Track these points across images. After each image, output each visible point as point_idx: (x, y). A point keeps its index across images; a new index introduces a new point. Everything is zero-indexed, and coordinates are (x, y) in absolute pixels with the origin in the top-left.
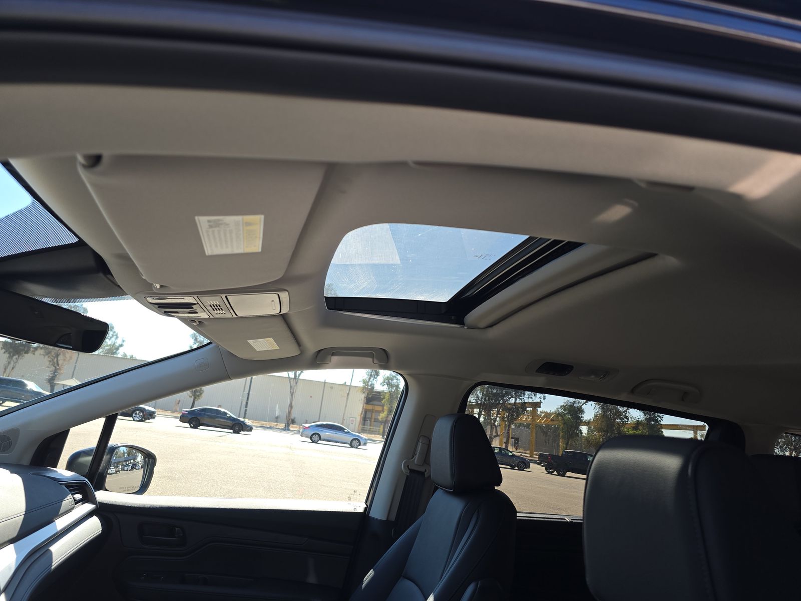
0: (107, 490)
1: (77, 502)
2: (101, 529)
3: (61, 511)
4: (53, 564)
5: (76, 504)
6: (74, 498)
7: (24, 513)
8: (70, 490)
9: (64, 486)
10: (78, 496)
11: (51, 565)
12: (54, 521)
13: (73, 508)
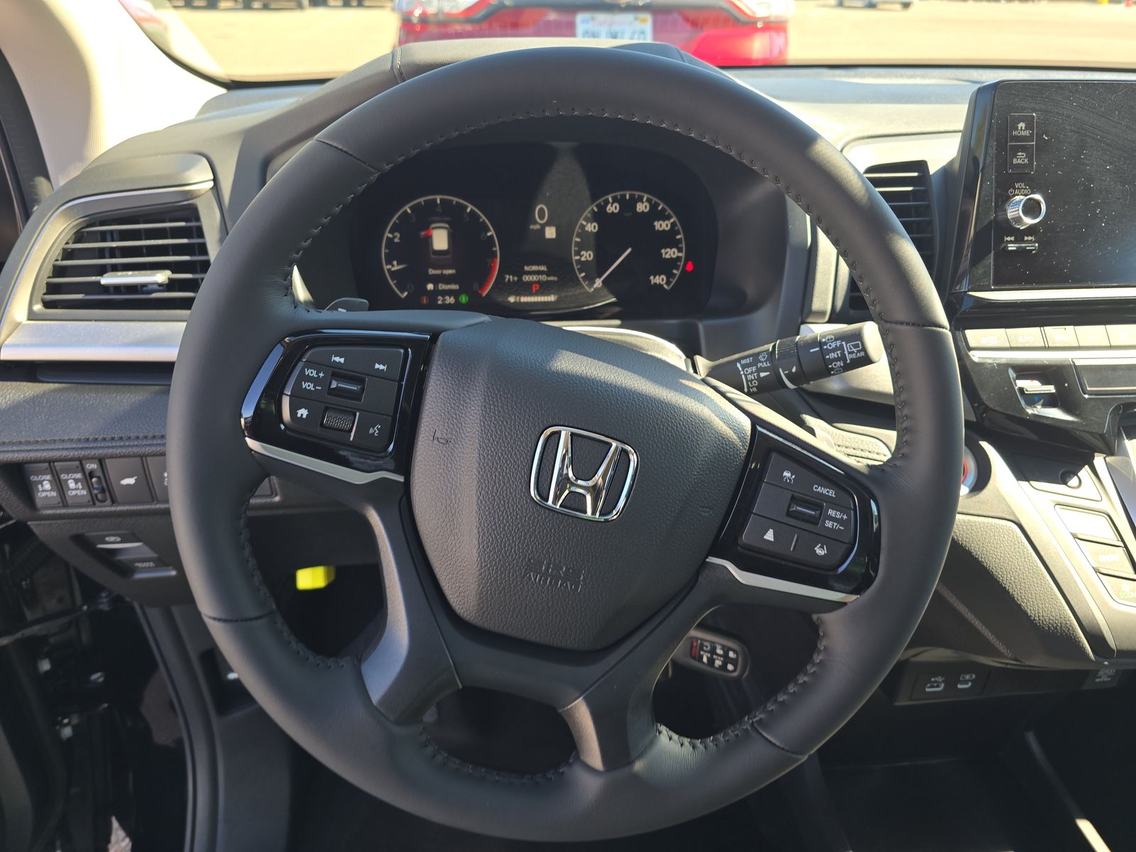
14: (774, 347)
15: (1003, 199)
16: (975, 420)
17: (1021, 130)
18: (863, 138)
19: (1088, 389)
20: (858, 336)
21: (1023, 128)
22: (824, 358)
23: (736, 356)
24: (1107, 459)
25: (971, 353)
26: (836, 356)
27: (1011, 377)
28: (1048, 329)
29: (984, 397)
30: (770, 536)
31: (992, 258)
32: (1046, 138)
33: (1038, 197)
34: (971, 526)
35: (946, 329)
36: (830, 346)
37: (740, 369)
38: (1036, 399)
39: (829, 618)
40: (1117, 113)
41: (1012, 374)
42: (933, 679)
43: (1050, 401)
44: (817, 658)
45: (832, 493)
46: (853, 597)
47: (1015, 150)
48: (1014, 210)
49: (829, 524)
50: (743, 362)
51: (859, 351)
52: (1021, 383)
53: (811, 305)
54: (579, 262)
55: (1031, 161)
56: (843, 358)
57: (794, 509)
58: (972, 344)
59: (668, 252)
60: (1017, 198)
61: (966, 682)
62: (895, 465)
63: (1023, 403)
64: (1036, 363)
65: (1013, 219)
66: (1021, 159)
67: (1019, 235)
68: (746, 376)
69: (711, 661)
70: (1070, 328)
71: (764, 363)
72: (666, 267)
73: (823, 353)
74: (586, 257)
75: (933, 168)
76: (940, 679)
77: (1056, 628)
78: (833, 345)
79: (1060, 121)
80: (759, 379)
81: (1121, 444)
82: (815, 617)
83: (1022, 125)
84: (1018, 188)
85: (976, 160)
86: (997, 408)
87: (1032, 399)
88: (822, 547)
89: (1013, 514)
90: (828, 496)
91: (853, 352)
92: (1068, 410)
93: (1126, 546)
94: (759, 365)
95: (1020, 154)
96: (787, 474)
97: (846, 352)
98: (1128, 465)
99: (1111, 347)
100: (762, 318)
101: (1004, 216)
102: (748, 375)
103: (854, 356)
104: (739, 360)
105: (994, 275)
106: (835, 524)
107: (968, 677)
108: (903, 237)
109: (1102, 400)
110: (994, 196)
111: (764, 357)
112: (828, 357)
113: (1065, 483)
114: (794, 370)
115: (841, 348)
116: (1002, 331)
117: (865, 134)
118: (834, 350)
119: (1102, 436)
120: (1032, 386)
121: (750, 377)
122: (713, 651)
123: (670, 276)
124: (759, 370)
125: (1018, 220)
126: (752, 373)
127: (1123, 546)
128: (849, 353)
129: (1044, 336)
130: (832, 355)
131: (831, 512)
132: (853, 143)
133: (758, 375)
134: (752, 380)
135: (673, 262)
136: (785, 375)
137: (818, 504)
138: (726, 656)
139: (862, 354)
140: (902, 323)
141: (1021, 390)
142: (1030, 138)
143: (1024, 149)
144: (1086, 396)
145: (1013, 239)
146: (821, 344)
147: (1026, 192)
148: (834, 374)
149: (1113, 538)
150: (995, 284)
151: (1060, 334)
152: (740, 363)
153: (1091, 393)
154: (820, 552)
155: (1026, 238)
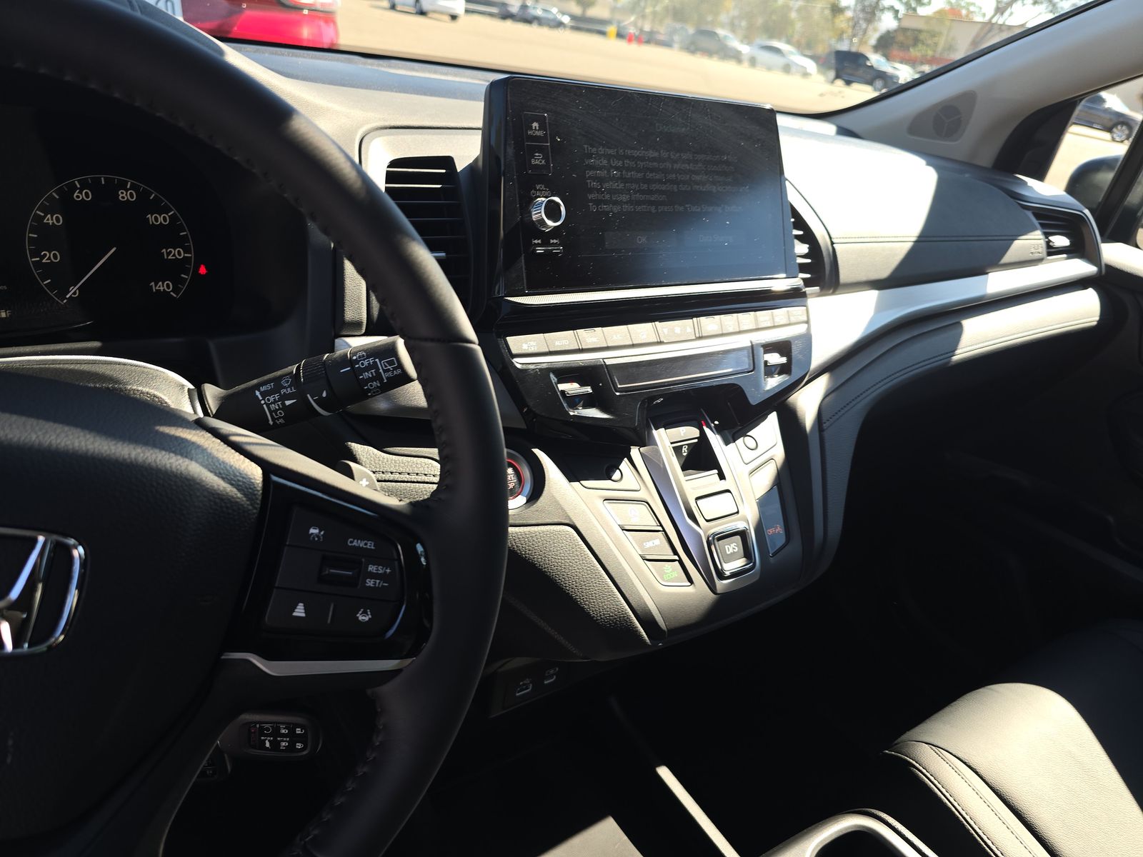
0: (1137, 246)
1: (1052, 251)
2: (1097, 318)
3: (1007, 258)
4: (957, 352)
5: (1049, 254)
6: (1048, 243)
7: (914, 239)
8: (1041, 224)
9: (1030, 214)
10: (1061, 241)
11: (952, 351)
12: (987, 273)
13: (1040, 260)
14: (298, 368)
15: (528, 202)
16: (526, 428)
17: (535, 129)
18: (386, 128)
19: (619, 386)
20: (391, 351)
21: (537, 128)
22: (357, 377)
23: (255, 381)
24: (641, 449)
25: (515, 360)
26: (371, 376)
27: (553, 381)
28: (581, 332)
29: (531, 403)
30: (300, 611)
31: (523, 261)
32: (559, 140)
33: (557, 199)
34: (532, 537)
35: (474, 343)
36: (363, 364)
37: (261, 398)
38: (577, 400)
39: (386, 689)
40: (617, 119)
41: (553, 378)
42: (521, 683)
43: (588, 401)
44: (377, 741)
45: (370, 545)
46: (409, 661)
47: (532, 150)
48: (538, 213)
49: (370, 583)
50: (263, 389)
51: (395, 369)
52: (562, 387)
53: (344, 316)
54: (38, 265)
55: (547, 162)
56: (378, 377)
57: (327, 572)
58: (514, 351)
59: (171, 252)
60: (540, 199)
61: (551, 677)
62: (440, 499)
63: (565, 405)
64: (573, 365)
65: (537, 221)
66: (538, 160)
67: (546, 237)
68: (268, 406)
69: (275, 745)
70: (598, 330)
71: (289, 389)
72: (172, 270)
73: (356, 372)
74: (49, 258)
75: (460, 166)
76: (527, 681)
77: (616, 623)
78: (366, 363)
79: (570, 123)
80: (284, 407)
81: (651, 435)
82: (369, 692)
83: (535, 125)
84: (539, 190)
85: (498, 159)
86: (543, 414)
87: (574, 401)
88: (365, 613)
89: (568, 517)
90: (366, 548)
91: (388, 370)
92: (604, 410)
93: (664, 530)
94: (283, 391)
95: (537, 154)
96: (313, 531)
97: (381, 371)
98: (658, 452)
99: (633, 346)
100: (286, 333)
101: (528, 218)
102: (270, 405)
103: (390, 374)
104: (257, 387)
105: (527, 279)
106: (378, 581)
107: (552, 672)
108: (414, 239)
109: (631, 395)
110: (517, 196)
111: (287, 382)
112: (361, 377)
113: (609, 478)
114: (324, 394)
115: (375, 366)
116: (541, 335)
117: (387, 124)
118: (368, 369)
119: (634, 430)
120: (571, 388)
121: (273, 407)
122: (276, 733)
123: (177, 282)
124: (284, 398)
125: (542, 222)
126: (275, 402)
127: (662, 530)
128: (385, 371)
129: (577, 338)
130: (366, 375)
131: (372, 568)
132: (375, 133)
133: (283, 404)
134: (276, 410)
135: (180, 265)
136: (314, 400)
137: (356, 561)
138: (292, 734)
139: (399, 371)
140: (426, 340)
141: (563, 392)
142: (544, 139)
143: (540, 149)
144: (618, 394)
145: (540, 241)
146: (351, 363)
147: (547, 194)
148: (372, 396)
149: (652, 524)
150: (528, 289)
151: (591, 336)
152: (259, 391)
153: (621, 390)
154: (364, 618)
155: (552, 241)
